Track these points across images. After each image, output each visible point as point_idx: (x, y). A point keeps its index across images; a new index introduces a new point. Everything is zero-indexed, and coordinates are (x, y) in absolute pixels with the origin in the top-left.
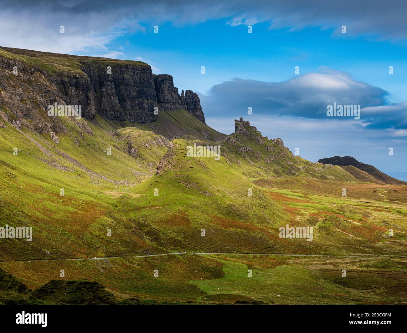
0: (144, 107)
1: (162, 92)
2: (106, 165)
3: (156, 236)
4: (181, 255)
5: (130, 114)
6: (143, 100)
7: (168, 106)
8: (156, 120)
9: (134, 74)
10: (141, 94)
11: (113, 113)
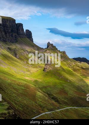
0: (13, 36)
1: (19, 30)
2: (13, 63)
3: (56, 100)
4: (70, 109)
5: (8, 39)
6: (13, 34)
7: (21, 36)
8: (17, 42)
9: (10, 23)
10: (12, 31)
11: (3, 38)
